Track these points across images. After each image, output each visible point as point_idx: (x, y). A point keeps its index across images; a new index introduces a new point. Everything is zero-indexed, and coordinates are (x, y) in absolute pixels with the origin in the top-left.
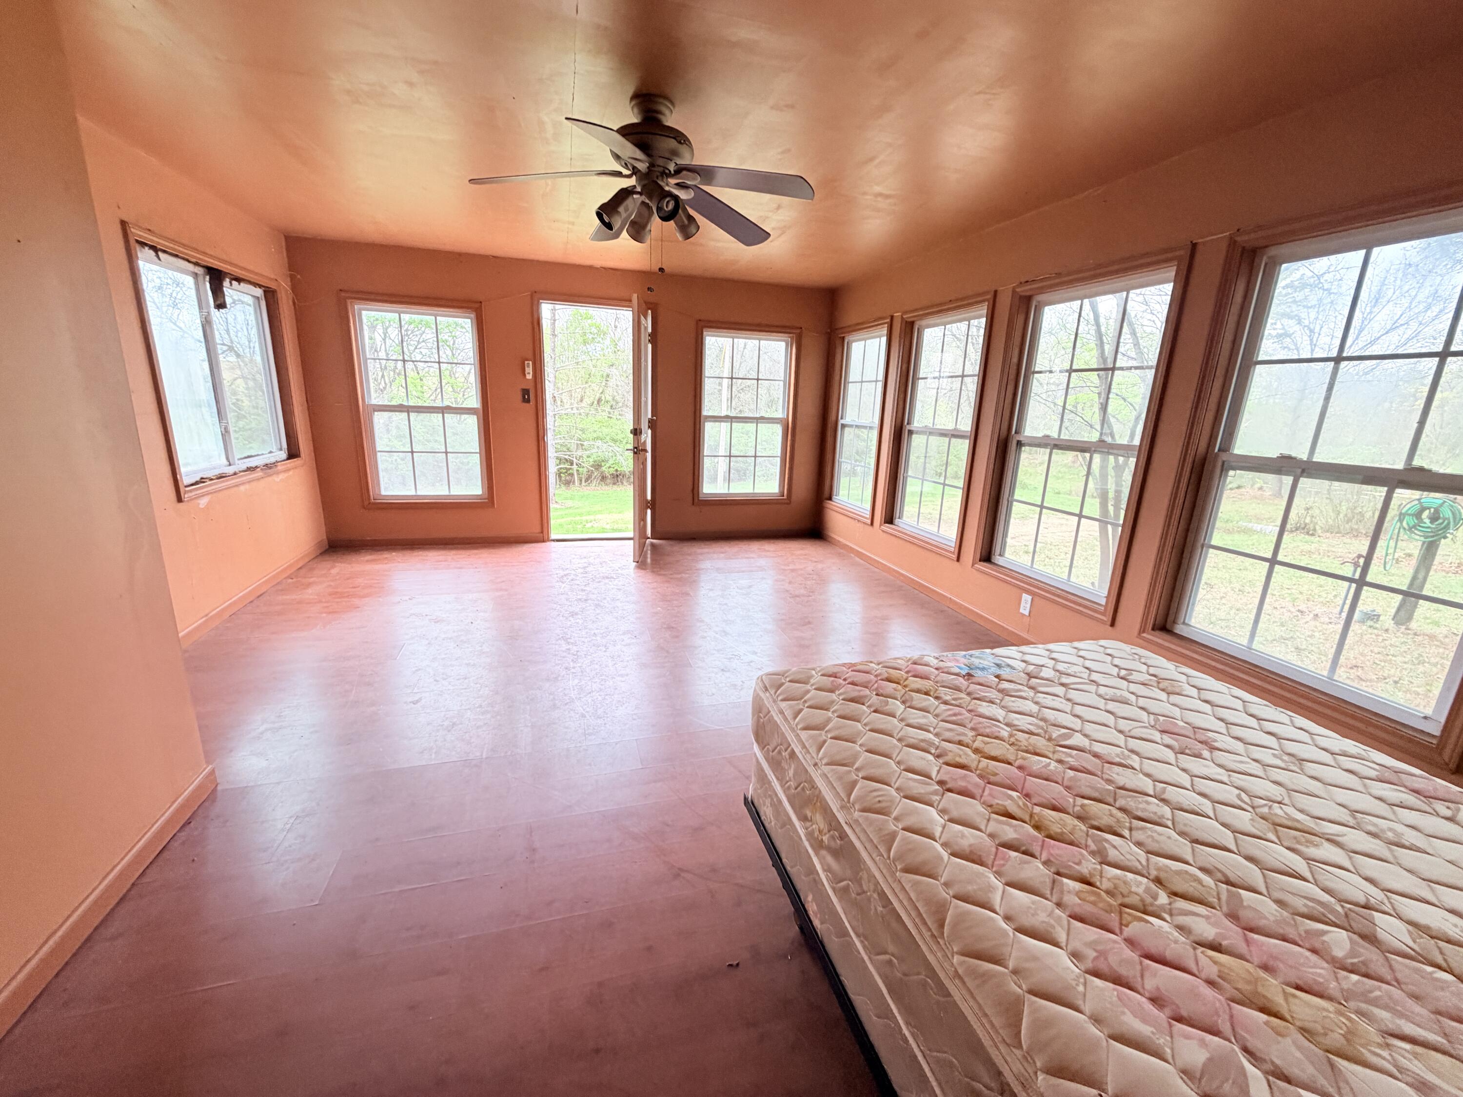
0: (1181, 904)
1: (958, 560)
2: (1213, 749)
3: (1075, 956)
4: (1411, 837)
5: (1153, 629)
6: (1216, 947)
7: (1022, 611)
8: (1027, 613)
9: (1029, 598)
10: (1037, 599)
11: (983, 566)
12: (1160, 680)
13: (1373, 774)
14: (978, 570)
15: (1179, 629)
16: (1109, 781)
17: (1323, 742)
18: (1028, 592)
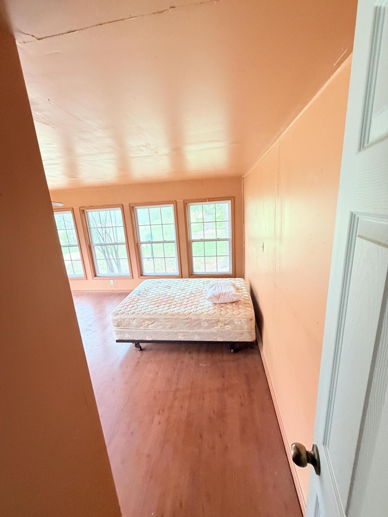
0: (183, 300)
1: (87, 279)
2: (171, 287)
3: (183, 308)
4: (189, 285)
5: (141, 276)
6: (188, 301)
7: (111, 284)
8: (113, 284)
9: (112, 280)
10: (114, 280)
11: (96, 278)
12: (158, 282)
13: (182, 281)
14: (95, 279)
15: (144, 274)
16: (168, 295)
17: (177, 280)
18: (112, 279)
